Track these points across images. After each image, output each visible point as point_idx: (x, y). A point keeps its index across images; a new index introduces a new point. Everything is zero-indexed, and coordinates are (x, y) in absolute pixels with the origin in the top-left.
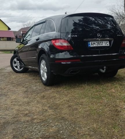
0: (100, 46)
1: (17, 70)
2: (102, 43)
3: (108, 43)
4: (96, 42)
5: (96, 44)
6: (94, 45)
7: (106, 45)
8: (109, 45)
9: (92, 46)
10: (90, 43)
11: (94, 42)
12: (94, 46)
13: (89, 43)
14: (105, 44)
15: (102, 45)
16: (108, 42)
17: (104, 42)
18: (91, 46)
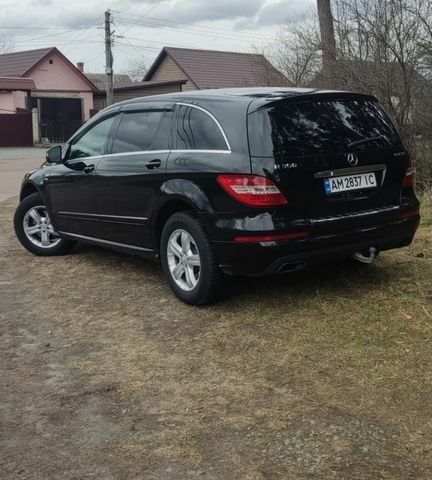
0: (355, 188)
1: (40, 245)
2: (358, 180)
3: (373, 179)
4: (343, 178)
5: (345, 183)
6: (341, 187)
7: (370, 185)
8: (375, 185)
9: (335, 190)
10: (331, 180)
11: (339, 179)
12: (341, 189)
13: (327, 183)
14: (367, 181)
15: (358, 187)
16: (373, 174)
17: (363, 176)
18: (332, 191)
